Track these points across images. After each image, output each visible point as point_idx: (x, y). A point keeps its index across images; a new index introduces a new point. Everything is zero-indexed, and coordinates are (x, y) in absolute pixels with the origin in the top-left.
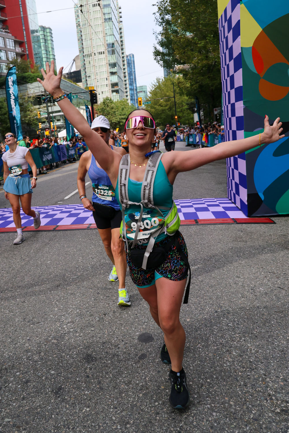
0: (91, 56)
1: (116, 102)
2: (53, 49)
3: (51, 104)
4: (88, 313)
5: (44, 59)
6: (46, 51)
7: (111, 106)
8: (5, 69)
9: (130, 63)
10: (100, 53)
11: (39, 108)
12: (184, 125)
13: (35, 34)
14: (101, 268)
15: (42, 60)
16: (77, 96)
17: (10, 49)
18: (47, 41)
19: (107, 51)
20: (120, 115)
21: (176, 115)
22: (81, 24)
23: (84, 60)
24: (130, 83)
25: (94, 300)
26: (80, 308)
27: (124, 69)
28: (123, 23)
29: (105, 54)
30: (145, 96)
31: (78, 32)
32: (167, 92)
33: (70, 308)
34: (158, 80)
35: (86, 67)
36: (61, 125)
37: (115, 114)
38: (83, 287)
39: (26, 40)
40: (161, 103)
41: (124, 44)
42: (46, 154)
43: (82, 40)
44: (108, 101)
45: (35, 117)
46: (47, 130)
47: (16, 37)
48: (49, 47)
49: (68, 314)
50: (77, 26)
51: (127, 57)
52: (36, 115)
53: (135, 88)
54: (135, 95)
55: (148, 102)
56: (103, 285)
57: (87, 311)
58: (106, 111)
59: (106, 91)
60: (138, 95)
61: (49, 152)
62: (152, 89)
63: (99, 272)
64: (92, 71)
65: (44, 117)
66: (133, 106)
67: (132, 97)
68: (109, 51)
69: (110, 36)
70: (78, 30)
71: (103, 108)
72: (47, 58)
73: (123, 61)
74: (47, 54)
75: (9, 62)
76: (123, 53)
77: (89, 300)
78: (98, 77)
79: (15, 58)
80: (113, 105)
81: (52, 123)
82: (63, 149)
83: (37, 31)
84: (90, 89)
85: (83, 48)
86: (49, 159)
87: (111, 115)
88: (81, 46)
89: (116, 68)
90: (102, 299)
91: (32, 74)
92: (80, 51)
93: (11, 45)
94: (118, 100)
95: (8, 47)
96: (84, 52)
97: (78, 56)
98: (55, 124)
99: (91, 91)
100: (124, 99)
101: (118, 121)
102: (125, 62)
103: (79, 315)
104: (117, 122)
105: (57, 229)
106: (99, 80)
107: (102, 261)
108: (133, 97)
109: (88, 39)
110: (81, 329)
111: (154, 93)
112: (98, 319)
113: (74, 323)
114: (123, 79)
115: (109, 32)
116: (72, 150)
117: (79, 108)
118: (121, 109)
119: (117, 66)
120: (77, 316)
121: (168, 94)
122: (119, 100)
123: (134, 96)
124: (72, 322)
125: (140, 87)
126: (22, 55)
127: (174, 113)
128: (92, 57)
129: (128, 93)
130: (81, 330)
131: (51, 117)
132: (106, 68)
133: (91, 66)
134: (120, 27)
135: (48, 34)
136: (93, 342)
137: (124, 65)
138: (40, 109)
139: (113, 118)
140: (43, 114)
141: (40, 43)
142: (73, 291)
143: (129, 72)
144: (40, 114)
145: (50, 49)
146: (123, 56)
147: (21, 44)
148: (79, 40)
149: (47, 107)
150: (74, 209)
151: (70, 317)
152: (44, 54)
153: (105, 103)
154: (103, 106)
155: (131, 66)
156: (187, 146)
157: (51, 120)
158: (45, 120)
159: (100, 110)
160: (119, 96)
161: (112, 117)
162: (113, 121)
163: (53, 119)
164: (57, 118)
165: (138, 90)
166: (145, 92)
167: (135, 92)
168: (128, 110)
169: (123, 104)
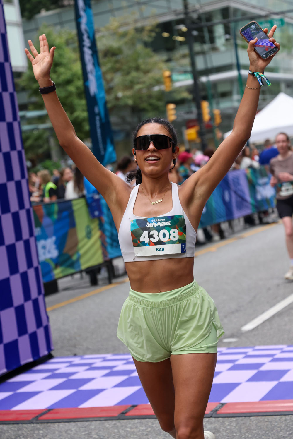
3: (206, 47)
11: (169, 60)
16: (282, 21)
45: (156, 88)
46: (191, 124)
52: (160, 82)
65: (181, 87)
81: (205, 105)
82: (238, 184)
98: (214, 106)
105: (224, 411)
116: (265, 184)
131: (205, 87)
138: (172, 64)
140: (182, 77)
144: (170, 77)
149: (192, 56)
157: (203, 94)
158: (185, 95)
163: (211, 92)
164: (221, 89)
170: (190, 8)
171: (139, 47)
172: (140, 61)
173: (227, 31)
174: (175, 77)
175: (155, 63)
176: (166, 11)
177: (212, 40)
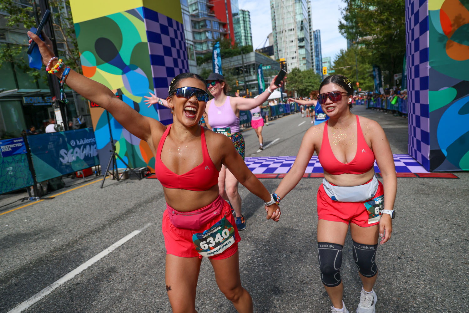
0: (283, 32)
1: (303, 72)
2: (250, 28)
3: (248, 74)
4: (276, 250)
5: (243, 38)
6: (245, 30)
7: (299, 75)
8: (212, 46)
9: (317, 36)
10: (291, 30)
11: (238, 78)
12: (364, 90)
13: (236, 17)
14: (289, 212)
15: (241, 38)
17: (215, 30)
18: (245, 22)
19: (297, 28)
20: (307, 83)
21: (357, 81)
22: (275, 6)
23: (276, 37)
24: (316, 54)
25: (282, 239)
26: (269, 245)
27: (311, 43)
28: (311, 3)
29: (294, 31)
30: (329, 66)
31: (272, 13)
32: (350, 61)
33: (260, 244)
34: (342, 52)
35: (278, 42)
36: (255, 92)
37: (302, 82)
38: (272, 227)
39: (228, 22)
40: (344, 72)
41: (311, 21)
42: (242, 115)
43: (275, 19)
44: (296, 71)
45: (234, 86)
47: (220, 20)
48: (247, 27)
49: (259, 250)
50: (271, 8)
51: (314, 32)
52: (235, 84)
53: (320, 59)
56: (290, 226)
57: (276, 248)
58: (294, 79)
59: (294, 63)
60: (323, 65)
61: (244, 114)
62: (335, 59)
63: (286, 215)
64: (283, 45)
65: (241, 86)
66: (318, 75)
67: (317, 67)
68: (298, 28)
69: (300, 16)
70: (272, 11)
71: (291, 77)
72: (245, 36)
73: (311, 36)
74: (245, 33)
75: (213, 40)
76: (310, 29)
77: (277, 239)
78: (288, 51)
79: (219, 37)
80: (300, 74)
81: (248, 90)
83: (237, 14)
84: (281, 60)
85: (276, 26)
86: (245, 119)
87: (299, 83)
88: (274, 24)
89: (304, 42)
90: (289, 239)
91: (232, 49)
92: (273, 29)
93: (216, 26)
95: (214, 28)
96: (276, 30)
97: (271, 34)
98: (250, 91)
99: (282, 62)
100: (310, 69)
102: (313, 37)
103: (268, 251)
106: (288, 53)
107: (289, 205)
109: (280, 18)
110: (270, 263)
111: (337, 63)
112: (285, 256)
113: (263, 258)
114: (310, 51)
115: (298, 11)
117: (271, 77)
118: (307, 78)
119: (305, 40)
120: (266, 252)
121: (350, 63)
122: (306, 70)
123: (319, 66)
124: (262, 257)
125: (324, 58)
126: (225, 35)
127: (356, 80)
128: (283, 34)
129: (314, 64)
130: (269, 265)
131: (247, 86)
132: (295, 43)
133: (282, 41)
134: (309, 7)
135: (247, 16)
136: (280, 276)
137: (311, 39)
139: (301, 85)
141: (240, 24)
142: (263, 230)
143: (315, 45)
144: (238, 82)
145: (248, 29)
146: (310, 31)
147: (224, 25)
148: (272, 20)
149: (244, 77)
151: (260, 252)
152: (243, 33)
153: (294, 73)
154: (292, 75)
155: (318, 40)
156: (367, 109)
158: (242, 88)
159: (289, 79)
160: (306, 66)
161: (299, 84)
162: (300, 88)
163: (249, 87)
164: (252, 86)
165: (323, 61)
166: (330, 62)
167: (320, 63)
168: (313, 78)
169: (309, 73)
170: (244, 62)
171: (230, 73)
172: (230, 78)
173: (254, 69)
174: (240, 82)
175: (234, 79)
176: (237, 64)
177: (250, 72)
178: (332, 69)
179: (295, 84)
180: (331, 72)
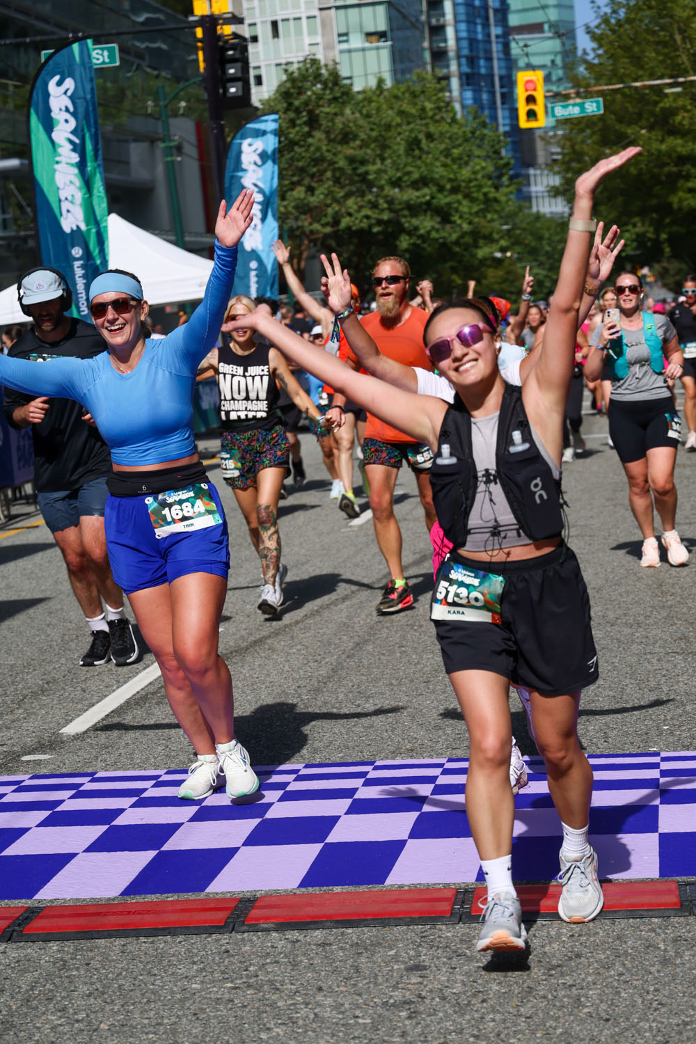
1: (370, 101)
7: (339, 121)
20: (396, 183)
30: (559, 61)
37: (364, 178)
44: (317, 90)
54: (496, 48)
55: (582, 106)
59: (298, 20)
60: (515, 49)
62: (608, 10)
66: (484, 125)
67: (472, 61)
80: (348, 116)
87: (337, 181)
94: (381, 81)
100: (422, 77)
101: (380, 222)
104: (375, 230)
108: (482, 62)
111: (623, 40)
118: (399, 146)
122: (389, 84)
123: (489, 59)
129: (451, 37)
150: (134, 799)
153: (297, 103)
160: (385, 55)
162: (345, 222)
165: (514, 20)
166: (564, 32)
167: (495, 31)
168: (447, 152)
169: (413, 111)
178: (585, 92)
179: (311, 190)
180: (574, 111)
